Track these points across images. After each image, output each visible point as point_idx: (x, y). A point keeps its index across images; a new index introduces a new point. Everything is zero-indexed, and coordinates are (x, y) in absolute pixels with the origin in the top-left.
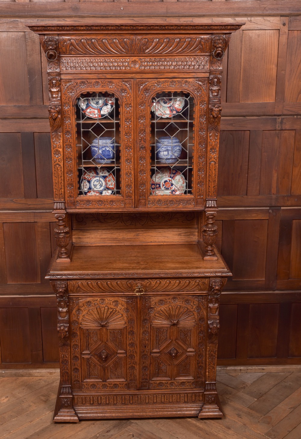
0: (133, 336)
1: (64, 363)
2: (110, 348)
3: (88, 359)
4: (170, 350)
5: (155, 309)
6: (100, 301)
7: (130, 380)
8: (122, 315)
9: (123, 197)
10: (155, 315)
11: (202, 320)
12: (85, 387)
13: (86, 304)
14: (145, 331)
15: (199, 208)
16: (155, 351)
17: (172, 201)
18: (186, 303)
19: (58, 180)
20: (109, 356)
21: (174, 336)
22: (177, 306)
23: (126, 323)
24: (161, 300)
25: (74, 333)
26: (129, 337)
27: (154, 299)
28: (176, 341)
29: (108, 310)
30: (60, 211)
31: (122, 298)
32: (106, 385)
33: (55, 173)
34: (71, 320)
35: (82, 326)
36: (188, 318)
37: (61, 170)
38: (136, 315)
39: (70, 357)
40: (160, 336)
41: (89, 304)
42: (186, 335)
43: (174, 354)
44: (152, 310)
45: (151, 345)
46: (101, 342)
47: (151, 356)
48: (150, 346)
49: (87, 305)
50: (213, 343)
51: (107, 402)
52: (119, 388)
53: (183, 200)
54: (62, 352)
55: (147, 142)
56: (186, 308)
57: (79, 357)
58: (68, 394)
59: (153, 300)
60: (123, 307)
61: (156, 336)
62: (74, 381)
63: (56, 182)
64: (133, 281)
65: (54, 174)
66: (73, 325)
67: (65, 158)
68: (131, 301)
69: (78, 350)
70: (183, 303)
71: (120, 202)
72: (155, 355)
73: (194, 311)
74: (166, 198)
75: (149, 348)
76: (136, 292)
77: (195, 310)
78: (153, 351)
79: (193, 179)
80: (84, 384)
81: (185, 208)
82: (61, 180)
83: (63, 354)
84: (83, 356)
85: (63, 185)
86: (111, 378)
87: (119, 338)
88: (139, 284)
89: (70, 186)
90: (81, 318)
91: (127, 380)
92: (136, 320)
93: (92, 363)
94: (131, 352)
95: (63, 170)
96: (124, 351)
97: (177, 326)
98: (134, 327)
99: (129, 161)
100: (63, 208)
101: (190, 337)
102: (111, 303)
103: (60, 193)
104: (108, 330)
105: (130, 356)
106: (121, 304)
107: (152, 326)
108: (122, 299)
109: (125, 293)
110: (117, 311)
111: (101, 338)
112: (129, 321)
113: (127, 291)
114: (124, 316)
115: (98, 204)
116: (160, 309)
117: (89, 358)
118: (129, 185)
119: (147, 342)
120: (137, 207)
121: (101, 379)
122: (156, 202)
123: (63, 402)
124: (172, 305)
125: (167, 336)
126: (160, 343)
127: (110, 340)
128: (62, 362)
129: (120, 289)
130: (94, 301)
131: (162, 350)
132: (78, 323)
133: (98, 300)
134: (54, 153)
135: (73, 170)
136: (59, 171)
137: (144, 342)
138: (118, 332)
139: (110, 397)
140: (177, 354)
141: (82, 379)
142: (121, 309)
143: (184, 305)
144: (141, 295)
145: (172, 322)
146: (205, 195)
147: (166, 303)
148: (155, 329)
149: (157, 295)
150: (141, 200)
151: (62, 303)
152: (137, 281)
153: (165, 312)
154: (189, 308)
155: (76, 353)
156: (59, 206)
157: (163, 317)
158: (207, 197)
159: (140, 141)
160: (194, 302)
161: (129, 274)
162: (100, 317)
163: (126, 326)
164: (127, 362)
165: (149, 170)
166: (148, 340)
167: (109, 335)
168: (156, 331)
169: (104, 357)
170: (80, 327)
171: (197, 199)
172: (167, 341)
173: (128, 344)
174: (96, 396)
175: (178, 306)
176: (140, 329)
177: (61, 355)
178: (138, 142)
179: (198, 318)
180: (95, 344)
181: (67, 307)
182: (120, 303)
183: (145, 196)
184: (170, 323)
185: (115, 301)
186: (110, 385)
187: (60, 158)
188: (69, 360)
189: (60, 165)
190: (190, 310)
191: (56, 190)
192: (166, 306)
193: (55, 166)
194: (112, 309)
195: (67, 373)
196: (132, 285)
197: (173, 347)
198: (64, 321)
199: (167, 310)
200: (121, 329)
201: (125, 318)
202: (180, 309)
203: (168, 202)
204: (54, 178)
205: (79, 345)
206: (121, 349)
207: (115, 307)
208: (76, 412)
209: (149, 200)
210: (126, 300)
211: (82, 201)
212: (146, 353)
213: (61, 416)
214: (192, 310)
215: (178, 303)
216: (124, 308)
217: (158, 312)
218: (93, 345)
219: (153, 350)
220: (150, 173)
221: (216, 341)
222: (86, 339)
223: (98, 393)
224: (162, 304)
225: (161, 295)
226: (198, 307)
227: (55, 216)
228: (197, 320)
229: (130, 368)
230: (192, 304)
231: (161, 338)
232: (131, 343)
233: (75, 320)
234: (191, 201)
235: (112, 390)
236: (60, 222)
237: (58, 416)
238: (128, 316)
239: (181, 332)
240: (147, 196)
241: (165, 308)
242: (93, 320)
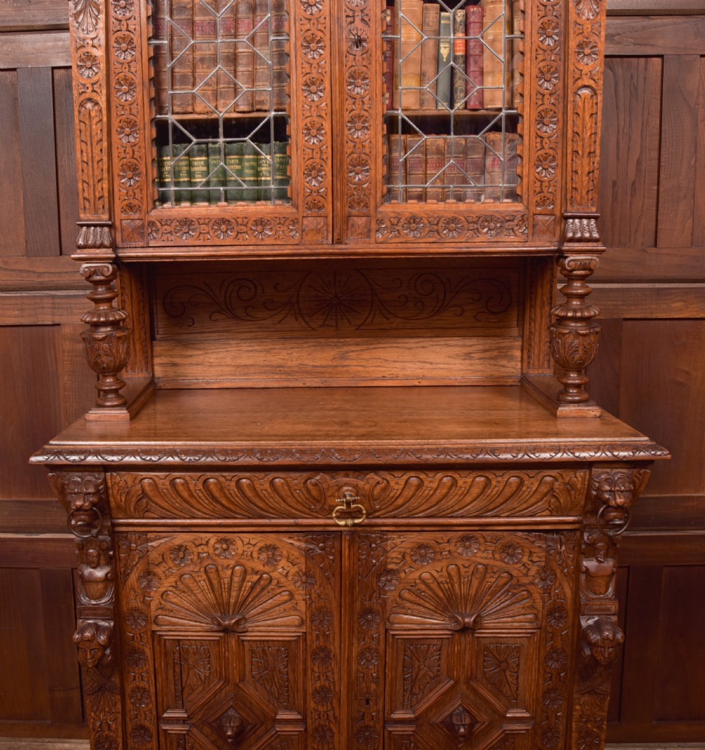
0: (327, 668)
1: (104, 746)
2: (251, 703)
3: (181, 738)
4: (451, 716)
5: (403, 575)
6: (217, 546)
8: (291, 595)
9: (297, 208)
10: (400, 596)
11: (557, 614)
13: (172, 556)
14: (369, 649)
15: (540, 243)
16: (398, 715)
17: (454, 220)
18: (504, 555)
19: (89, 151)
20: (250, 731)
21: (464, 667)
22: (476, 569)
23: (302, 622)
24: (421, 546)
25: (135, 651)
26: (313, 670)
27: (398, 541)
28: (473, 684)
29: (244, 578)
30: (98, 251)
31: (290, 538)
33: (81, 131)
34: (125, 609)
35: (159, 628)
36: (510, 608)
37: (101, 120)
38: (337, 595)
40: (416, 667)
42: (503, 665)
43: (462, 730)
44: (390, 581)
45: (387, 698)
46: (221, 683)
47: (386, 735)
48: (382, 701)
49: (175, 559)
50: (595, 693)
53: (489, 219)
55: (372, 24)
56: (505, 574)
57: (153, 730)
59: (396, 545)
60: (294, 570)
61: (404, 667)
63: (85, 159)
64: (327, 477)
65: (78, 132)
66: (128, 623)
67: (113, 83)
68: (322, 549)
69: (147, 707)
70: (497, 556)
71: (287, 223)
72: (398, 729)
73: (532, 583)
74: (434, 212)
75: (381, 705)
76: (338, 517)
77: (536, 581)
78: (393, 716)
79: (522, 151)
81: (495, 245)
82: (101, 150)
83: (99, 718)
84: (165, 728)
85: (105, 167)
87: (279, 671)
88: (346, 488)
89: (130, 174)
90: (157, 602)
92: (336, 614)
94: (319, 718)
95: (105, 119)
96: (299, 713)
97: (473, 634)
98: (331, 636)
99: (313, 88)
100: (107, 243)
101: (517, 673)
102: (255, 555)
103: (97, 193)
104: (245, 643)
105: (316, 730)
106: (288, 558)
107: (392, 633)
108: (290, 541)
109: (300, 521)
110: (274, 582)
111: (221, 669)
112: (312, 615)
113: (308, 511)
114: (297, 597)
115: (216, 230)
116: (416, 575)
117: (184, 735)
118: (314, 168)
119: (373, 686)
120: (340, 242)
122: (400, 224)
124: (460, 563)
125: (439, 666)
126: (416, 690)
127: (253, 677)
128: (96, 745)
129: (283, 504)
130: (197, 546)
131: (421, 715)
132: (147, 619)
133: (212, 542)
134: (79, 63)
135: (139, 120)
136: (94, 122)
137: (364, 684)
138: (279, 650)
140: (473, 728)
142: (286, 576)
143: (499, 563)
144: (355, 525)
145: (457, 621)
146: (559, 201)
147: (439, 557)
148: (400, 645)
149: (410, 529)
150: (355, 219)
151: (91, 551)
152: (341, 479)
153: (434, 586)
154: (515, 573)
155: (143, 717)
156: (95, 236)
157: (427, 605)
158: (569, 208)
159: (350, 19)
160: (531, 552)
161: (313, 452)
162: (216, 599)
163: (305, 633)
165: (380, 119)
166: (376, 680)
167: (247, 660)
168: (405, 651)
169: (229, 733)
170: (153, 632)
171: (534, 215)
172: (439, 683)
173: (310, 691)
175: (480, 566)
176: (351, 645)
177: (92, 720)
178: (344, 24)
179: (543, 607)
180: (204, 689)
182: (285, 553)
183: (366, 206)
184: (453, 626)
187: (95, 79)
189: (97, 104)
190: (518, 581)
191: (85, 185)
192: (438, 566)
193: (81, 105)
196: (322, 493)
197: (461, 705)
198: (100, 612)
199: (440, 580)
200: (288, 641)
201: (302, 606)
202: (484, 578)
203: (439, 225)
204: (78, 147)
205: (152, 690)
206: (286, 708)
207: (267, 569)
209: (379, 216)
210: (303, 545)
211: (167, 222)
212: (371, 724)
214: (525, 580)
215: (479, 554)
216: (298, 573)
217: (412, 588)
218: (197, 691)
219: (392, 712)
220: (383, 129)
221: (606, 687)
222: (174, 672)
224: (423, 557)
225: (422, 528)
226: (544, 569)
227: (81, 270)
228: (540, 616)
230: (525, 559)
231: (421, 673)
232: (322, 687)
233: (136, 609)
234: (516, 222)
236: (100, 290)
238: (310, 598)
239: (485, 656)
240: (372, 204)
241: (435, 574)
242: (195, 610)
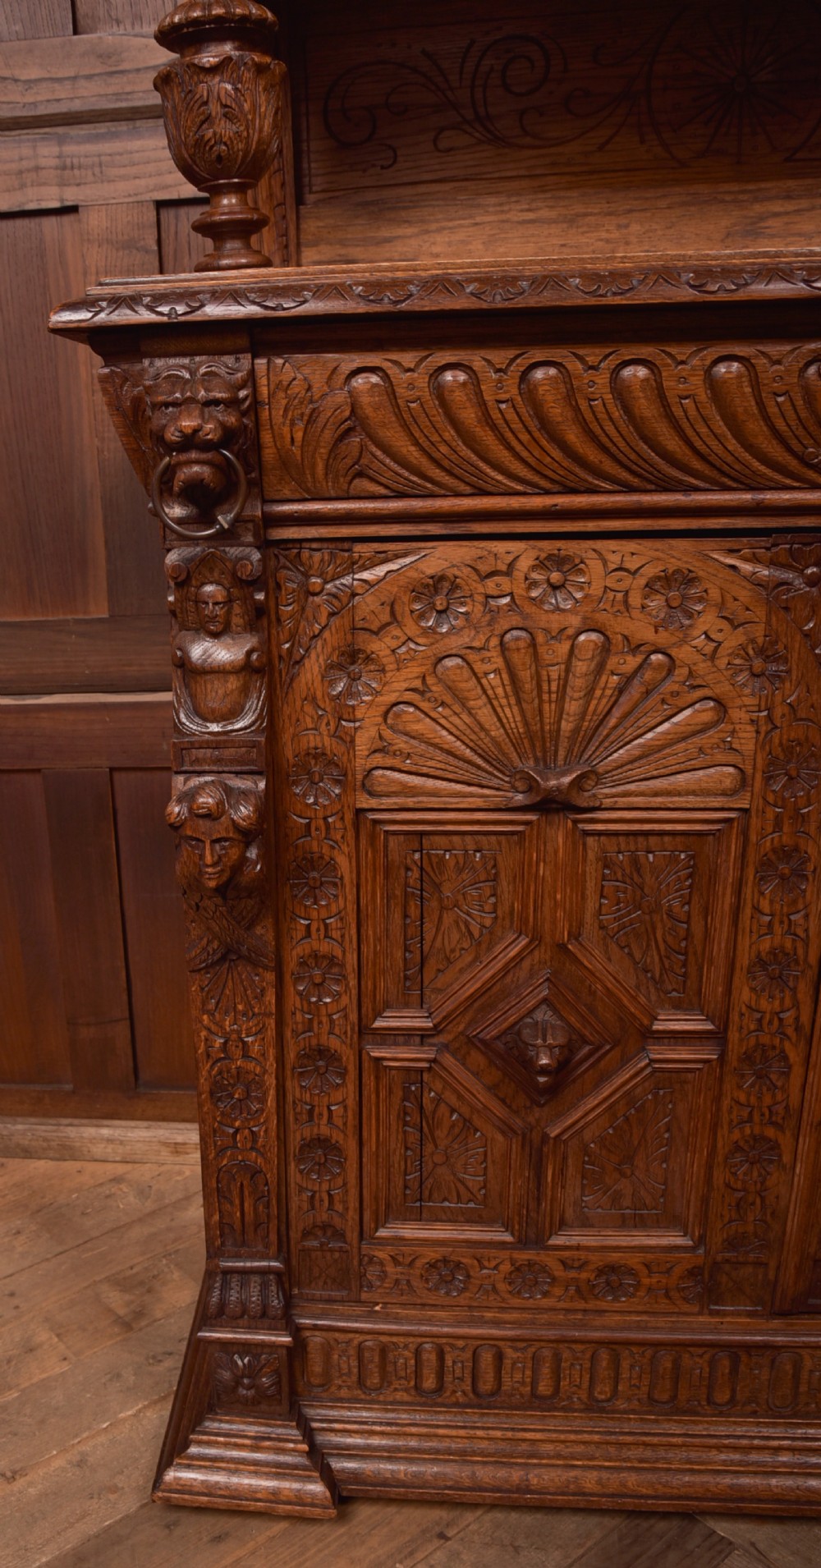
0: (794, 902)
1: (231, 1097)
3: (414, 1075)
7: (731, 1244)
12: (383, 1276)
20: (586, 1058)
23: (744, 781)
25: (312, 862)
26: (757, 909)
29: (600, 668)
32: (544, 1269)
35: (373, 803)
39: (272, 1052)
41: (440, 602)
46: (524, 941)
49: (422, 616)
51: (544, 1388)
52: (641, 1293)
54: (211, 1014)
57: (349, 1057)
58: (262, 1318)
60: (735, 639)
62: (307, 1234)
66: (296, 789)
68: (814, 582)
69: (337, 1001)
80: (381, 1254)
84: (375, 1054)
86: (585, 1223)
87: (669, 912)
91: (701, 1240)
93: (443, 1108)
94: (760, 1029)
98: (813, 818)
102: (635, 600)
105: (748, 1057)
106: (722, 605)
110: (681, 673)
111: (525, 906)
112: (772, 762)
114: (735, 715)
117: (421, 1070)
121: (508, 1227)
123: (226, 1375)
127: (603, 927)
128: (212, 1093)
132: (344, 779)
133: (524, 564)
139: (566, 1354)
141: (367, 1215)
151: (209, 588)
155: (326, 1027)
164: (726, 1103)
167: (591, 886)
169: (542, 1061)
170: (359, 812)
173: (744, 959)
174: (461, 1343)
180: (476, 959)
181: (251, 627)
185: (667, 581)
186: (572, 1274)
188: (271, 1081)
194: (635, 649)
195: (255, 1173)
198: (229, 753)
205: (351, 959)
206: (678, 1006)
208: (320, 1438)
213: (213, 1463)
216: (743, 647)
218: (460, 964)
222: (406, 916)
223: (483, 1322)
229: (739, 1158)
233: (319, 755)
235: (582, 1305)
237: (189, 1467)
238: (769, 718)
